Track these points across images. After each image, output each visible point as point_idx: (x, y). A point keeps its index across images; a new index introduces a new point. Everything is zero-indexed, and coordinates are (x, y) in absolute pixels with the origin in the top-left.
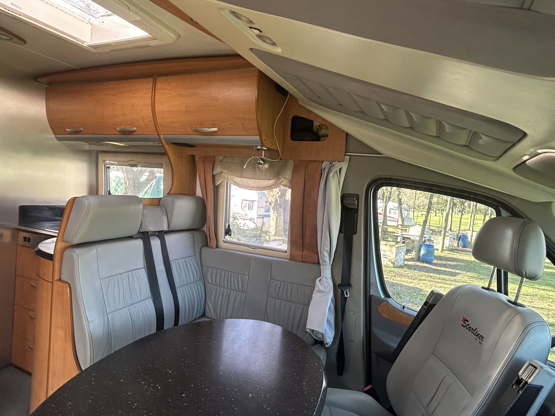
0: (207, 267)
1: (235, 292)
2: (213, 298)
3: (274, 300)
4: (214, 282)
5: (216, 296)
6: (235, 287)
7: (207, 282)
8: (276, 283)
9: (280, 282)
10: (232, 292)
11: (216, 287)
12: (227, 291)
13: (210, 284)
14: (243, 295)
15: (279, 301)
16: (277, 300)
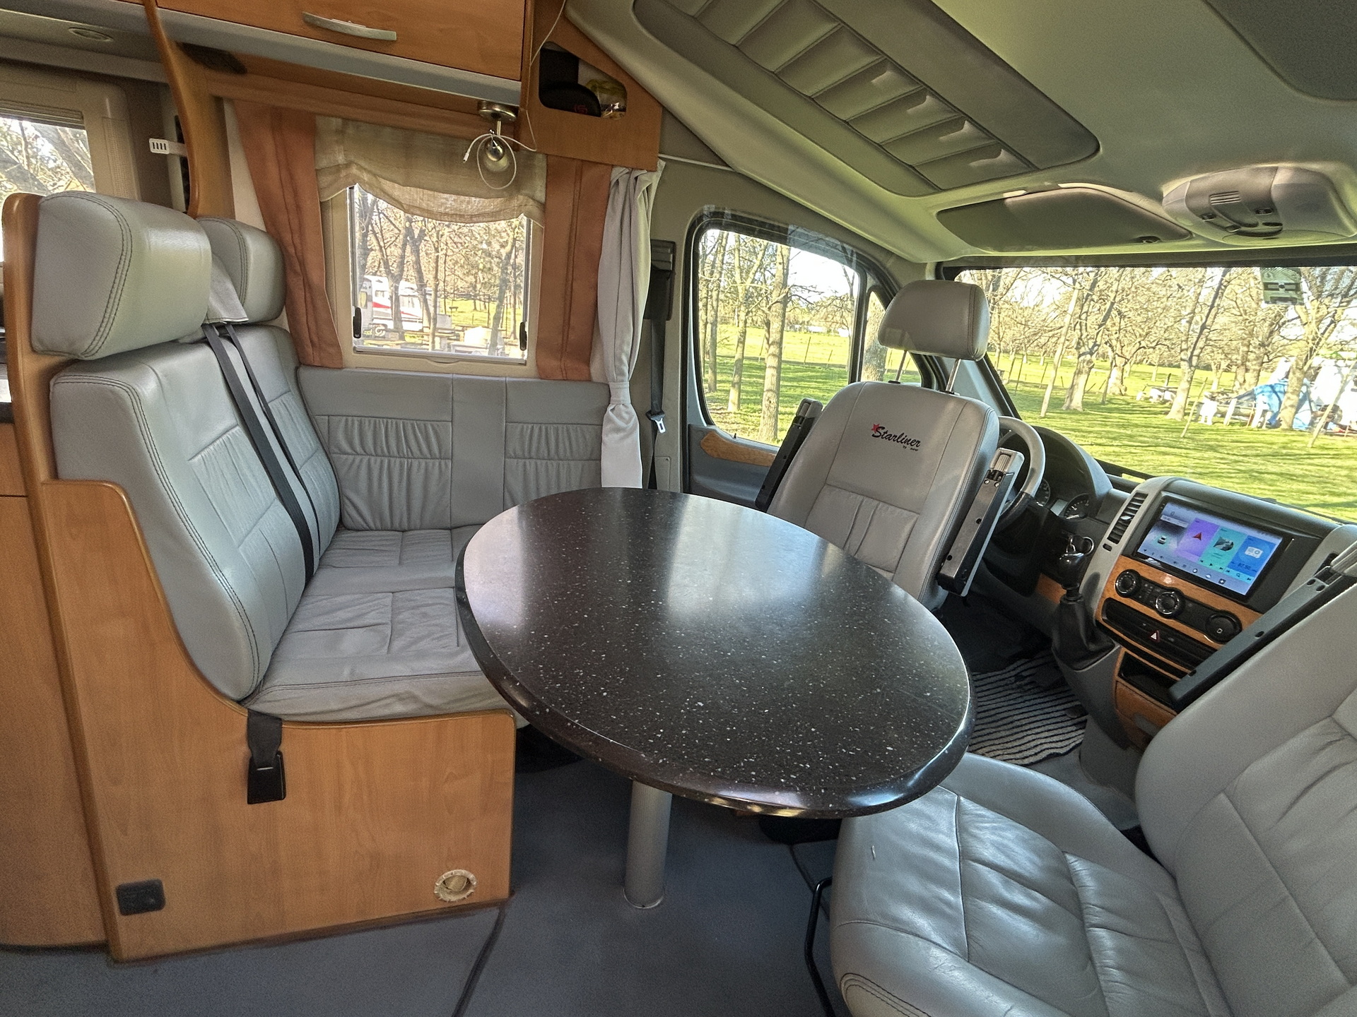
0: (329, 416)
1: (423, 462)
2: (363, 485)
3: (521, 462)
4: (359, 449)
5: (370, 479)
6: (420, 450)
7: (336, 450)
8: (523, 428)
9: (530, 426)
10: (415, 463)
11: (365, 461)
12: (401, 465)
13: (348, 454)
14: (446, 463)
15: (533, 462)
16: (527, 461)
